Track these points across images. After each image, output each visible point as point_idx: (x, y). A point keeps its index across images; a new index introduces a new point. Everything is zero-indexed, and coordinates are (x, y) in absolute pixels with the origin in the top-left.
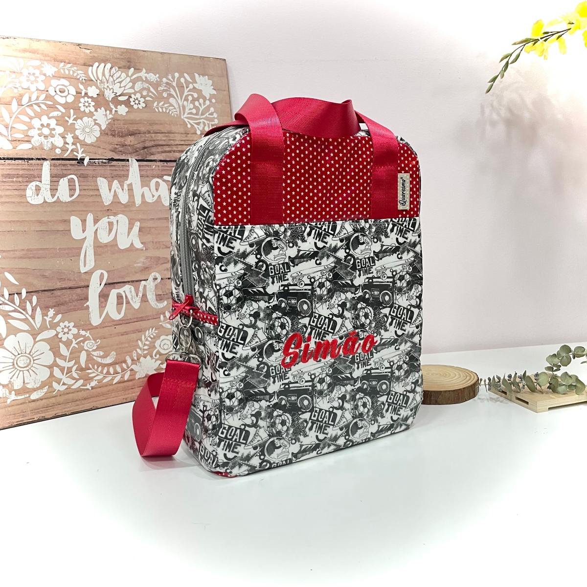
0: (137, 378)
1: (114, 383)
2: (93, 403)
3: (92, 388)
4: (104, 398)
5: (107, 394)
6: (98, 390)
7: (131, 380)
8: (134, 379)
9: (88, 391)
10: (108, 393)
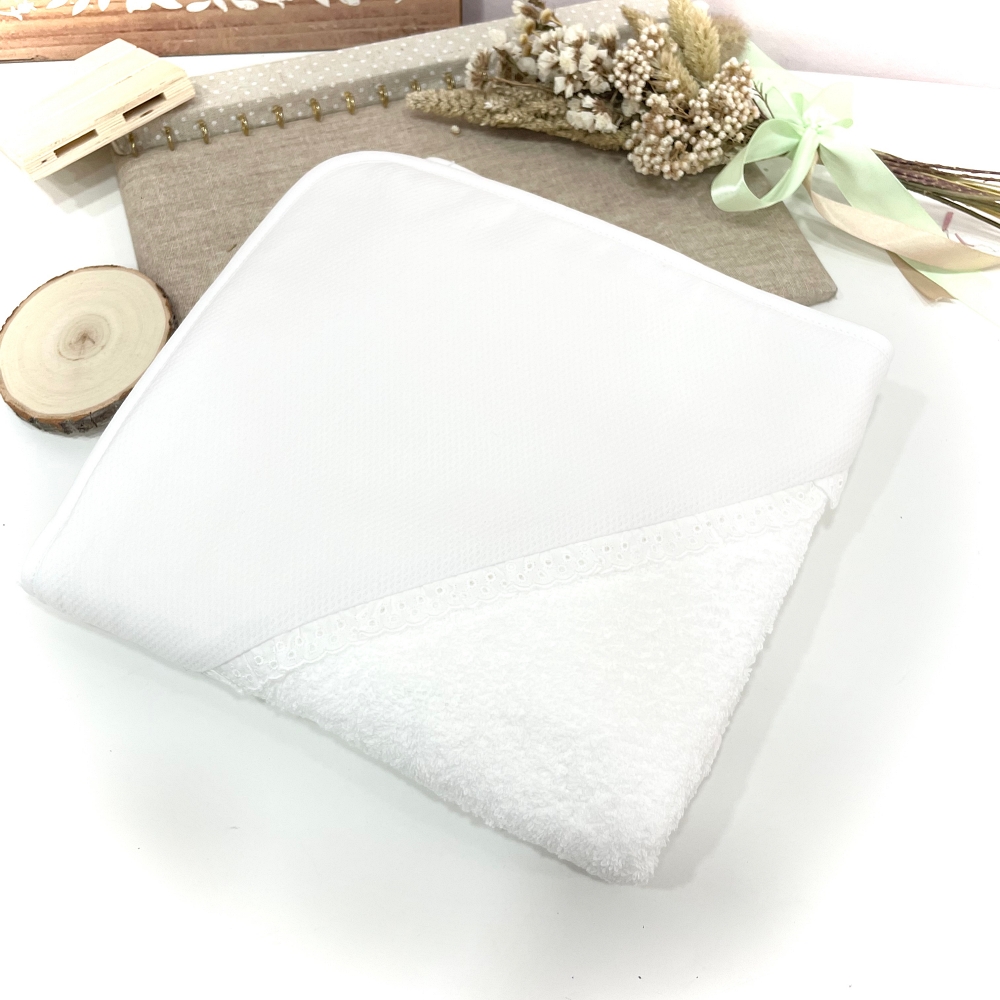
0: (130, 11)
1: (74, 14)
2: (33, 49)
3: (25, 17)
4: (56, 42)
5: (62, 35)
6: (41, 23)
7: (116, 13)
8: (125, 12)
9: (15, 23)
10: (66, 33)
